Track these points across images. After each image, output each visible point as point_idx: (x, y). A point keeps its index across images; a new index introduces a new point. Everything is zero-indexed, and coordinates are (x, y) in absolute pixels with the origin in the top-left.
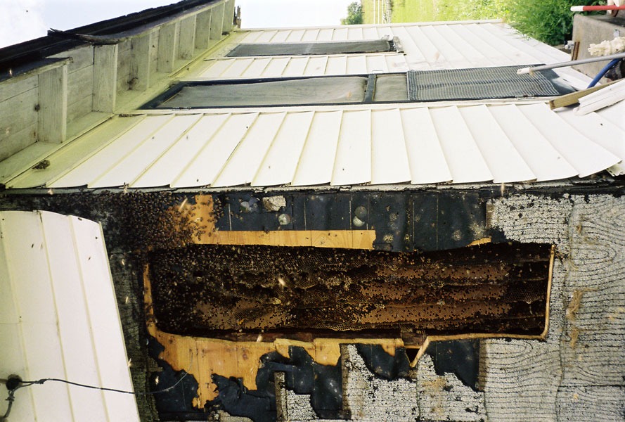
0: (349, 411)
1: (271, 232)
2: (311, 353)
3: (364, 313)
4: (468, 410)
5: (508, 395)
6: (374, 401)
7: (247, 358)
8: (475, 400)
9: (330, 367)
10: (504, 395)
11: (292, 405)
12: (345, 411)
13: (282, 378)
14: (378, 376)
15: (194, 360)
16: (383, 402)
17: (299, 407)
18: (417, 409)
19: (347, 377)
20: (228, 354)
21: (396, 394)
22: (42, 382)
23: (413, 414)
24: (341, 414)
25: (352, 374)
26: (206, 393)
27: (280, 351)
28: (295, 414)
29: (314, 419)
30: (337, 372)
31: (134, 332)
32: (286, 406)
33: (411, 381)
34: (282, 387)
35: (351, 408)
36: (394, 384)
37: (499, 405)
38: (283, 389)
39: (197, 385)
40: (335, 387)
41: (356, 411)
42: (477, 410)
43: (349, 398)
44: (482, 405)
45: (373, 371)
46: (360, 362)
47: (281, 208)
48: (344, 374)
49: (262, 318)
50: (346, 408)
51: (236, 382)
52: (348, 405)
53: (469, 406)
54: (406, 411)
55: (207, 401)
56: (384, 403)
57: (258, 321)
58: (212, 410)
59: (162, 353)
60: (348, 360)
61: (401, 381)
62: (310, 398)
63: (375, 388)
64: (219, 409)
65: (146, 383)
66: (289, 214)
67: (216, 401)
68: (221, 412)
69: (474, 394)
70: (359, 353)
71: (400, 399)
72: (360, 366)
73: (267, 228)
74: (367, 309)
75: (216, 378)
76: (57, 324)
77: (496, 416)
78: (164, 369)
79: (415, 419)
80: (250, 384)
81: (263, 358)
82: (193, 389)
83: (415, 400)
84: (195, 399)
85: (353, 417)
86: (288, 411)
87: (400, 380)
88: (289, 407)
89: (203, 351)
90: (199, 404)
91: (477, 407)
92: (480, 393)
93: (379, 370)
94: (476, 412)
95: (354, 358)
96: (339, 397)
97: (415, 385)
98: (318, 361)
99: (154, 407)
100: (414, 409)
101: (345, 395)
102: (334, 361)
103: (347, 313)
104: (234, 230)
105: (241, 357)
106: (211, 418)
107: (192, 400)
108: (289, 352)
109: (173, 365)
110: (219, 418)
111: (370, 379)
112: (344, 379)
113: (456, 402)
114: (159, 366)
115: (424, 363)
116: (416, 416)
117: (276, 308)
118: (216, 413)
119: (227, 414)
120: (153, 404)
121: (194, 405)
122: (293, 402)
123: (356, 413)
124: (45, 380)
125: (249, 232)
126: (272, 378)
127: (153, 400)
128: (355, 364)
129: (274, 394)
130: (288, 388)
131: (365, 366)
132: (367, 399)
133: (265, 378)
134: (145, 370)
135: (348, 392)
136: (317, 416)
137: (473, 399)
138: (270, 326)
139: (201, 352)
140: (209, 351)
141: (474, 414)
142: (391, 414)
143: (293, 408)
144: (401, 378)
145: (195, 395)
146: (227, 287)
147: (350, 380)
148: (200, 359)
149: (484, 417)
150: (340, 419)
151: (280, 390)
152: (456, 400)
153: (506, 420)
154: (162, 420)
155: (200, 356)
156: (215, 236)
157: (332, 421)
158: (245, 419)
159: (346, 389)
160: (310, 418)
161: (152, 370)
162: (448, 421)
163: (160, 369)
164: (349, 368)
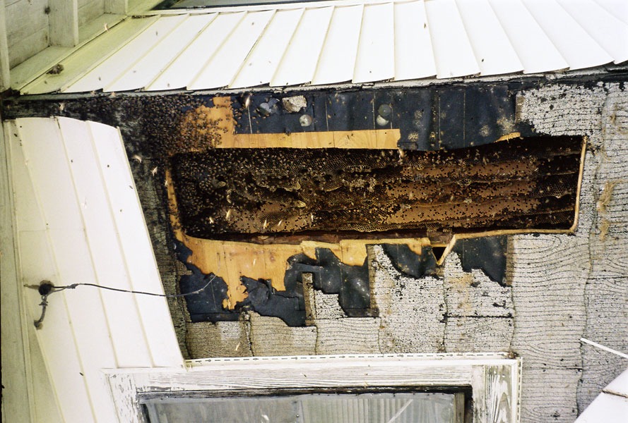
0: (377, 309)
1: (293, 134)
2: (338, 254)
3: (389, 213)
4: (495, 305)
5: (536, 289)
6: (401, 299)
7: (274, 260)
8: (503, 295)
9: (357, 267)
10: (532, 289)
11: (320, 305)
12: (373, 309)
13: (310, 278)
14: (405, 274)
15: (222, 263)
17: (327, 306)
18: (444, 306)
19: (374, 277)
20: (255, 256)
21: (423, 291)
22: (73, 286)
23: (440, 310)
24: (369, 312)
25: (379, 274)
26: (236, 294)
27: (307, 253)
28: (324, 313)
29: (343, 317)
30: (364, 271)
31: (161, 237)
32: (315, 306)
33: (438, 279)
34: (310, 288)
35: (378, 306)
36: (421, 282)
37: (527, 299)
38: (312, 290)
39: (226, 288)
40: (363, 286)
41: (384, 309)
42: (505, 304)
43: (376, 297)
44: (509, 300)
45: (399, 270)
46: (387, 261)
47: (302, 109)
48: (371, 274)
49: (288, 221)
50: (374, 306)
51: (264, 282)
52: (375, 303)
53: (497, 301)
54: (434, 307)
55: (237, 302)
56: (411, 300)
57: (283, 224)
58: (242, 311)
59: (190, 257)
60: (374, 261)
61: (428, 279)
62: (338, 297)
63: (402, 287)
64: (249, 309)
65: (176, 286)
66: (310, 115)
67: (246, 302)
68: (251, 312)
69: (501, 289)
70: (385, 253)
71: (427, 296)
72: (387, 265)
73: (288, 129)
74: (393, 209)
75: (244, 280)
76: (85, 230)
77: (524, 309)
78: (193, 272)
79: (443, 315)
80: (279, 285)
81: (290, 260)
82: (222, 291)
83: (442, 297)
84: (225, 301)
85: (380, 315)
86: (317, 310)
87: (426, 277)
88: (318, 306)
89: (231, 254)
90: (229, 305)
91: (505, 301)
92: (507, 288)
93: (406, 269)
94: (504, 306)
95: (381, 258)
96: (367, 296)
97: (442, 282)
98: (345, 262)
99: (186, 309)
100: (441, 306)
101: (373, 294)
102: (361, 262)
103: (373, 214)
104: (254, 132)
105: (268, 260)
106: (241, 319)
107: (222, 302)
108: (316, 254)
109: (202, 269)
110: (250, 318)
111: (397, 278)
112: (371, 279)
113: (484, 298)
114: (188, 269)
115: (450, 261)
116: (444, 312)
117: (301, 211)
118: (247, 313)
119: (257, 314)
120: (185, 306)
121: (225, 307)
122: (322, 301)
123: (384, 311)
124: (77, 285)
125: (270, 134)
126: (300, 280)
127: (185, 302)
128: (381, 264)
129: (303, 294)
130: (316, 288)
131: (391, 265)
132: (394, 297)
133: (294, 281)
134: (175, 274)
135: (375, 291)
136: (346, 314)
137: (500, 294)
138: (296, 229)
139: (228, 256)
140: (236, 254)
141: (502, 308)
142: (419, 311)
143: (321, 307)
144: (428, 276)
145: (224, 296)
146: (251, 191)
147: (377, 279)
148: (228, 263)
149: (512, 311)
150: (368, 317)
151: (308, 291)
152: (484, 295)
153: (534, 314)
154: (194, 322)
155: (228, 259)
156: (236, 139)
157: (360, 319)
158: (275, 318)
159: (373, 288)
160: (338, 316)
161: (181, 273)
162: (476, 317)
163: (189, 273)
164: (375, 268)
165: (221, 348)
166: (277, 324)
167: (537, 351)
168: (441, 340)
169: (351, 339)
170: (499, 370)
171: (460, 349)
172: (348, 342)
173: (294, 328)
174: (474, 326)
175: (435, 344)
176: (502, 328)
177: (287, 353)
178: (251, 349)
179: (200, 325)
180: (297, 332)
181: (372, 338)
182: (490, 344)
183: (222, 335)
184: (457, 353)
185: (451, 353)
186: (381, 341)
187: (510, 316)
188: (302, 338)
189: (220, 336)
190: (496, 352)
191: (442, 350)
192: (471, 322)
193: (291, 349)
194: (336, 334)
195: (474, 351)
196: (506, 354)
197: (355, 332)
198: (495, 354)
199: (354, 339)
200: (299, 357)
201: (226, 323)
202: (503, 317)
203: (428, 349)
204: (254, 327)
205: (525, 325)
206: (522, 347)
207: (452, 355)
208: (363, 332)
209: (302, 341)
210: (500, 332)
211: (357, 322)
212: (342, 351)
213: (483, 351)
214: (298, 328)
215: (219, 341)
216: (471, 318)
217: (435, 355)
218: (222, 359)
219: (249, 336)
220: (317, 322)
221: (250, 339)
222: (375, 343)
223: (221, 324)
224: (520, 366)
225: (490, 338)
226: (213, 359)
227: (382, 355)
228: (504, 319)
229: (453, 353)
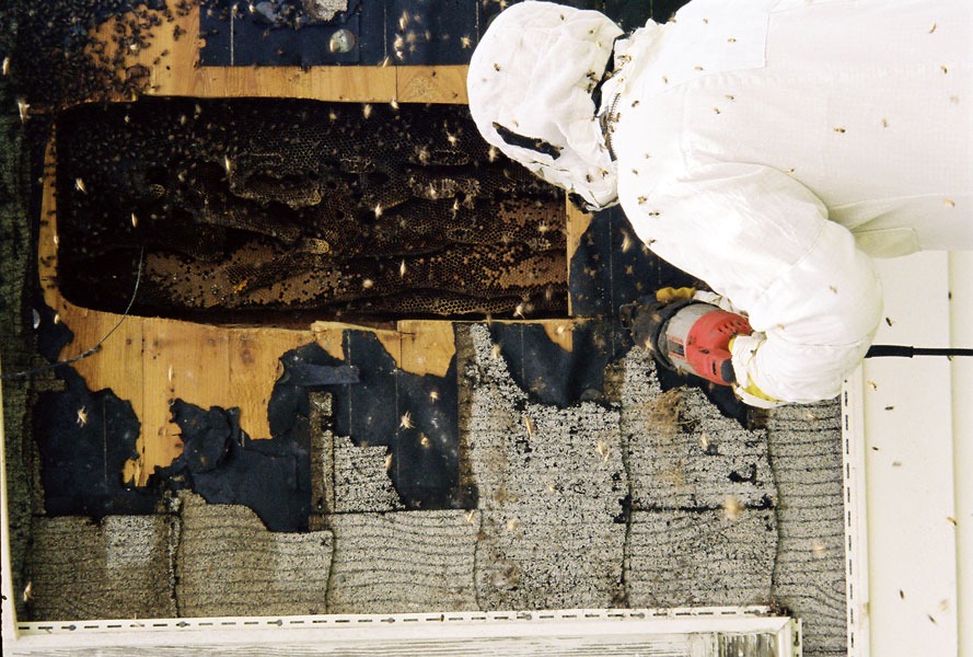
0: (474, 488)
1: (316, 70)
2: (392, 348)
3: (506, 265)
4: (735, 477)
5: (818, 437)
6: (528, 459)
7: (252, 361)
8: (749, 450)
9: (430, 380)
10: (809, 437)
11: (347, 474)
12: (464, 487)
13: (326, 405)
14: (535, 398)
15: (135, 366)
16: (548, 462)
17: (359, 477)
18: (623, 476)
19: (469, 402)
20: (209, 350)
21: (576, 440)
23: (614, 489)
24: (455, 497)
25: (481, 396)
26: (157, 446)
27: (324, 344)
28: (352, 496)
29: (395, 510)
30: (451, 389)
31: (11, 293)
32: (334, 476)
33: (609, 408)
34: (324, 428)
35: (477, 478)
36: (572, 415)
37: (801, 463)
38: (329, 433)
39: (136, 427)
40: (443, 429)
41: (489, 487)
42: (754, 474)
43: (474, 455)
44: (762, 464)
45: (525, 389)
46: (498, 364)
47: (338, 14)
48: (463, 395)
49: (287, 282)
50: (466, 480)
51: (227, 419)
52: (470, 473)
53: (738, 466)
54: (600, 481)
55: (157, 468)
56: (550, 463)
57: (277, 288)
58: (166, 488)
59: (66, 349)
60: (471, 362)
61: (587, 407)
62: (388, 454)
64: (182, 486)
65: (25, 418)
66: (352, 31)
67: (176, 467)
68: (185, 493)
69: (744, 435)
70: (495, 342)
71: (585, 453)
72: (498, 375)
73: (305, 60)
74: (512, 256)
75: (179, 410)
77: (798, 490)
78: (67, 384)
79: (621, 502)
80: (256, 426)
81: (286, 358)
82: (127, 436)
83: (618, 454)
84: (129, 464)
85: (482, 504)
86: (338, 489)
87: (584, 405)
88: (340, 478)
89: (156, 344)
90: (137, 478)
91: (754, 466)
92: (758, 433)
93: (539, 384)
94: (753, 480)
95: (484, 355)
96: (451, 456)
97: (616, 416)
98: (405, 368)
99: (37, 480)
100: (616, 477)
101: (464, 448)
102: (441, 368)
103: (470, 266)
104: (237, 64)
105: (237, 361)
106: (161, 508)
107: (122, 466)
108: (344, 345)
109: (88, 379)
110: (181, 506)
111: (520, 406)
112: (462, 408)
113: (708, 459)
114: (58, 377)
115: (635, 366)
116: (622, 495)
117: (318, 259)
118: (175, 495)
119: (198, 499)
120: (36, 471)
121: (127, 479)
122: (349, 464)
123: (489, 493)
125: (270, 68)
126: (304, 408)
127: (37, 461)
128: (486, 370)
129: (308, 445)
130: (338, 432)
131: (507, 374)
132: (512, 455)
133: (288, 407)
134: (27, 385)
135: (471, 438)
136: (402, 502)
137: (743, 447)
138: (304, 298)
139: (150, 346)
140: (170, 343)
141: (748, 484)
142: (567, 492)
143: (347, 481)
144: (587, 401)
145: (129, 452)
146: (216, 206)
147: (475, 409)
148: (149, 366)
149: (770, 491)
150: (453, 508)
151: (320, 435)
152: (708, 453)
153: (818, 502)
154: (51, 515)
155: (148, 355)
156: (199, 78)
157: (434, 513)
158: (240, 509)
159: (467, 432)
160: (385, 507)
161: (40, 387)
162: (693, 510)
163: (59, 385)
164: (472, 379)
165: (103, 592)
166: (243, 523)
167: (832, 602)
168: (618, 572)
169: (410, 567)
170: (749, 649)
171: (660, 599)
172: (403, 578)
173: (281, 535)
174: (689, 534)
175: (603, 584)
176: (753, 536)
177: (256, 608)
178: (174, 596)
179: (63, 524)
180: (288, 545)
181: (460, 564)
182: (727, 579)
183: (112, 552)
184: (654, 611)
185: (639, 611)
186: (480, 575)
187: (767, 503)
188: (297, 561)
189: (105, 557)
190: (740, 605)
191: (620, 600)
192: (683, 523)
193: (269, 598)
194: (376, 554)
195: (691, 602)
196: (763, 609)
197: (422, 548)
198: (740, 610)
199: (418, 568)
200: (286, 619)
201: (125, 519)
202: (753, 507)
203: (587, 597)
204: (188, 535)
205: (801, 530)
206: (800, 590)
207: (642, 616)
208: (440, 550)
209: (296, 570)
210: (748, 547)
211: (427, 521)
212: (390, 604)
213: (713, 604)
214: (290, 536)
215: (102, 571)
216: (683, 514)
217: (603, 612)
218: (103, 623)
219: (175, 557)
220: (336, 520)
221: (175, 567)
222: (467, 580)
223: (113, 522)
224: (796, 643)
225: (727, 566)
226: (79, 624)
227: (482, 614)
228: (754, 512)
229: (645, 611)
